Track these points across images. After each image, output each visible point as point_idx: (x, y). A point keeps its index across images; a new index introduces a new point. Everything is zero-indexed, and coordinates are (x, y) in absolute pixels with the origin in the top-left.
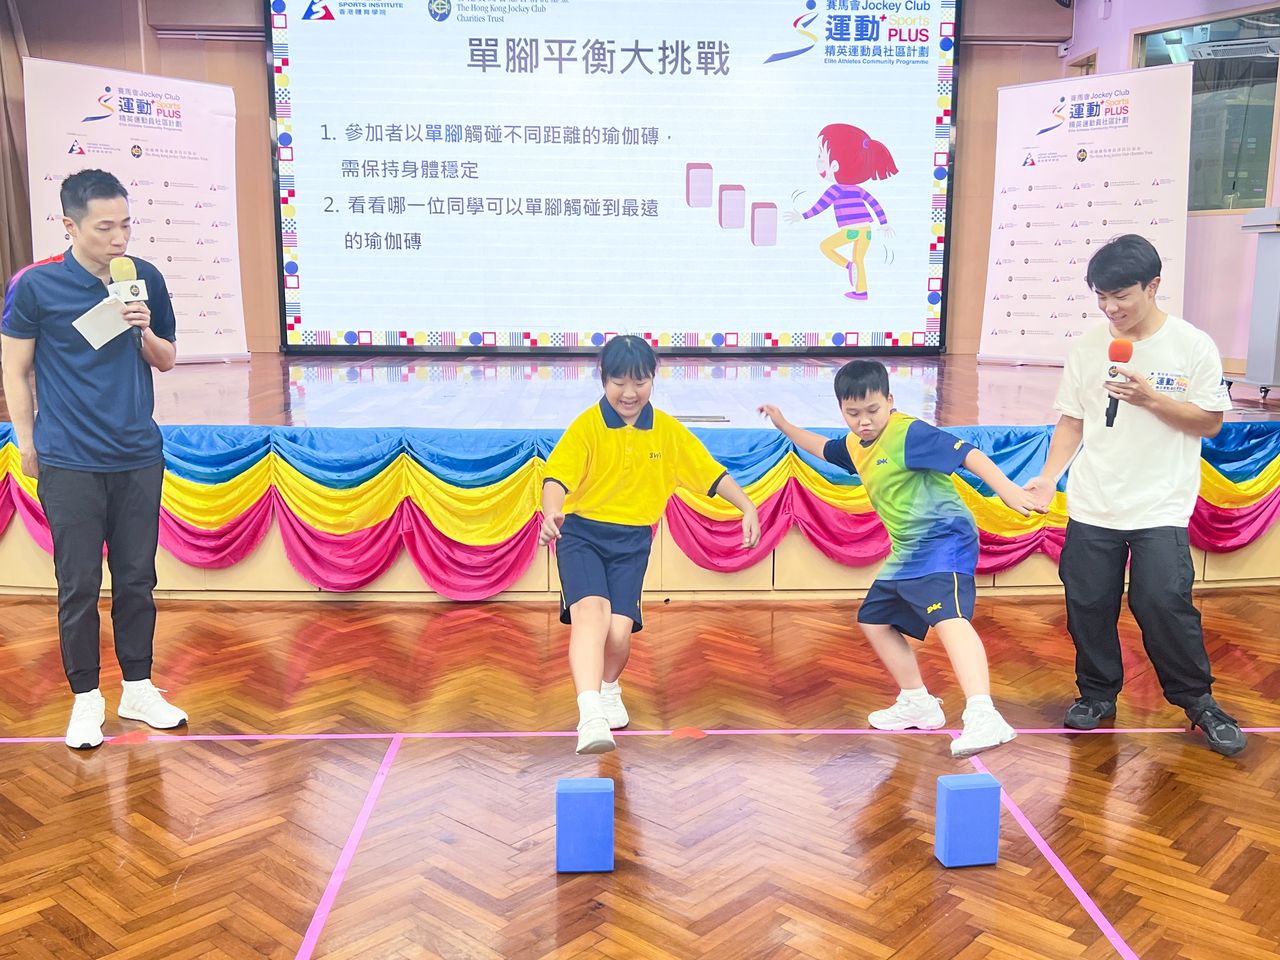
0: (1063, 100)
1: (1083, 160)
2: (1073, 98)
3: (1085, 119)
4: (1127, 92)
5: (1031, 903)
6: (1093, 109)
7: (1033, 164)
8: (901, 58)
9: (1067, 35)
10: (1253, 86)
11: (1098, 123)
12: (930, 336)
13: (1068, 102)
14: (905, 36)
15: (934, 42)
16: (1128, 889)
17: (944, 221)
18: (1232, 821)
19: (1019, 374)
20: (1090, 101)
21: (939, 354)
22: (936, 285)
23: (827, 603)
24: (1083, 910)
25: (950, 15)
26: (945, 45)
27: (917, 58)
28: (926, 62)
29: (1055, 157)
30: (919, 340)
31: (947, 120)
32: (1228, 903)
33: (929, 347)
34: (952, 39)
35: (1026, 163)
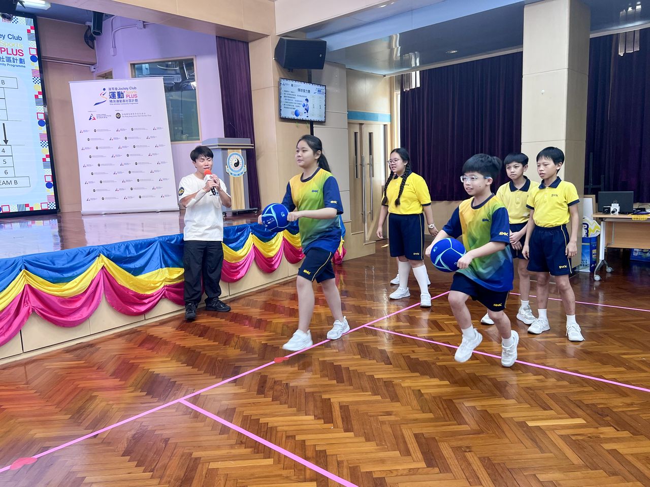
0: (104, 89)
1: (119, 118)
2: (110, 89)
3: (117, 99)
4: (135, 88)
5: (287, 477)
6: (120, 95)
7: (94, 119)
8: (10, 63)
9: (94, 62)
10: (182, 91)
11: (124, 101)
12: (50, 204)
13: (107, 91)
14: (10, 52)
15: (27, 58)
16: (318, 448)
17: (48, 147)
18: (325, 396)
19: (104, 218)
20: (118, 91)
21: (56, 213)
22: (49, 179)
23: (59, 351)
24: (311, 470)
25: (34, 44)
26: (33, 59)
27: (18, 63)
28: (24, 67)
29: (105, 116)
30: (45, 207)
31: (41, 97)
32: (356, 436)
33: (51, 210)
34: (37, 56)
35: (90, 119)
